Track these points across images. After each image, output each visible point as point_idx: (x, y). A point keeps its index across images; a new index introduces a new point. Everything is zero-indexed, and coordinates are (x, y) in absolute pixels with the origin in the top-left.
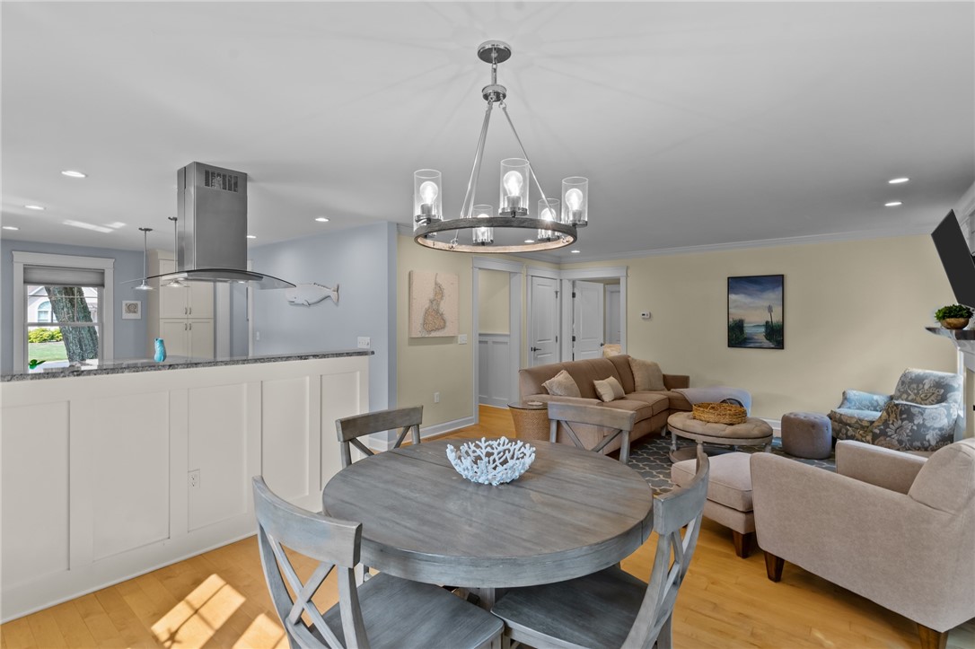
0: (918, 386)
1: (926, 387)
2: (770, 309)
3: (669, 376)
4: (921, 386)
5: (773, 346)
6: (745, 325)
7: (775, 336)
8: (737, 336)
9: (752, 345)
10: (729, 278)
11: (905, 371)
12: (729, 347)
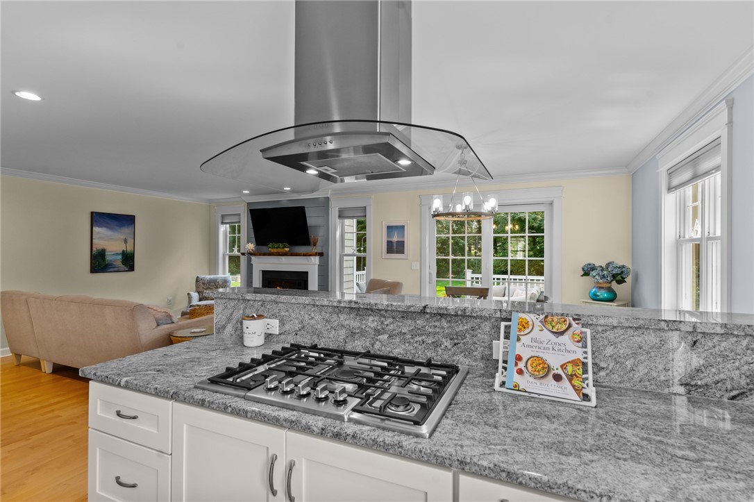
0: (215, 284)
1: (220, 283)
2: (126, 241)
4: (217, 283)
7: (128, 261)
8: (99, 263)
9: (111, 270)
10: (92, 213)
11: (198, 277)
12: (91, 272)
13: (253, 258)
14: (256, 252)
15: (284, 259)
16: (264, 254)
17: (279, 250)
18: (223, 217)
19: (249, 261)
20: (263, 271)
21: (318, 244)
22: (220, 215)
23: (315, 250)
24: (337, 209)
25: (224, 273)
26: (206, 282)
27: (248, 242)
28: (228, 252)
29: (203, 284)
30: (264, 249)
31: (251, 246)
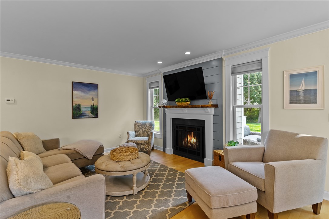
0: (145, 126)
1: (148, 126)
2: (93, 100)
3: (45, 141)
4: (146, 126)
5: (94, 117)
6: (81, 107)
7: (95, 111)
8: (77, 113)
9: (84, 117)
10: (73, 82)
11: (136, 122)
12: (73, 118)
13: (166, 109)
14: (168, 105)
15: (186, 110)
16: (173, 107)
17: (183, 103)
18: (150, 84)
19: (164, 111)
20: (173, 118)
21: (214, 97)
22: (148, 83)
23: (211, 102)
24: (230, 66)
25: (151, 119)
26: (140, 125)
27: (163, 99)
28: (153, 106)
29: (138, 126)
30: (173, 103)
31: (165, 102)
